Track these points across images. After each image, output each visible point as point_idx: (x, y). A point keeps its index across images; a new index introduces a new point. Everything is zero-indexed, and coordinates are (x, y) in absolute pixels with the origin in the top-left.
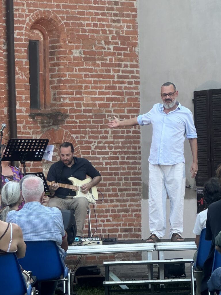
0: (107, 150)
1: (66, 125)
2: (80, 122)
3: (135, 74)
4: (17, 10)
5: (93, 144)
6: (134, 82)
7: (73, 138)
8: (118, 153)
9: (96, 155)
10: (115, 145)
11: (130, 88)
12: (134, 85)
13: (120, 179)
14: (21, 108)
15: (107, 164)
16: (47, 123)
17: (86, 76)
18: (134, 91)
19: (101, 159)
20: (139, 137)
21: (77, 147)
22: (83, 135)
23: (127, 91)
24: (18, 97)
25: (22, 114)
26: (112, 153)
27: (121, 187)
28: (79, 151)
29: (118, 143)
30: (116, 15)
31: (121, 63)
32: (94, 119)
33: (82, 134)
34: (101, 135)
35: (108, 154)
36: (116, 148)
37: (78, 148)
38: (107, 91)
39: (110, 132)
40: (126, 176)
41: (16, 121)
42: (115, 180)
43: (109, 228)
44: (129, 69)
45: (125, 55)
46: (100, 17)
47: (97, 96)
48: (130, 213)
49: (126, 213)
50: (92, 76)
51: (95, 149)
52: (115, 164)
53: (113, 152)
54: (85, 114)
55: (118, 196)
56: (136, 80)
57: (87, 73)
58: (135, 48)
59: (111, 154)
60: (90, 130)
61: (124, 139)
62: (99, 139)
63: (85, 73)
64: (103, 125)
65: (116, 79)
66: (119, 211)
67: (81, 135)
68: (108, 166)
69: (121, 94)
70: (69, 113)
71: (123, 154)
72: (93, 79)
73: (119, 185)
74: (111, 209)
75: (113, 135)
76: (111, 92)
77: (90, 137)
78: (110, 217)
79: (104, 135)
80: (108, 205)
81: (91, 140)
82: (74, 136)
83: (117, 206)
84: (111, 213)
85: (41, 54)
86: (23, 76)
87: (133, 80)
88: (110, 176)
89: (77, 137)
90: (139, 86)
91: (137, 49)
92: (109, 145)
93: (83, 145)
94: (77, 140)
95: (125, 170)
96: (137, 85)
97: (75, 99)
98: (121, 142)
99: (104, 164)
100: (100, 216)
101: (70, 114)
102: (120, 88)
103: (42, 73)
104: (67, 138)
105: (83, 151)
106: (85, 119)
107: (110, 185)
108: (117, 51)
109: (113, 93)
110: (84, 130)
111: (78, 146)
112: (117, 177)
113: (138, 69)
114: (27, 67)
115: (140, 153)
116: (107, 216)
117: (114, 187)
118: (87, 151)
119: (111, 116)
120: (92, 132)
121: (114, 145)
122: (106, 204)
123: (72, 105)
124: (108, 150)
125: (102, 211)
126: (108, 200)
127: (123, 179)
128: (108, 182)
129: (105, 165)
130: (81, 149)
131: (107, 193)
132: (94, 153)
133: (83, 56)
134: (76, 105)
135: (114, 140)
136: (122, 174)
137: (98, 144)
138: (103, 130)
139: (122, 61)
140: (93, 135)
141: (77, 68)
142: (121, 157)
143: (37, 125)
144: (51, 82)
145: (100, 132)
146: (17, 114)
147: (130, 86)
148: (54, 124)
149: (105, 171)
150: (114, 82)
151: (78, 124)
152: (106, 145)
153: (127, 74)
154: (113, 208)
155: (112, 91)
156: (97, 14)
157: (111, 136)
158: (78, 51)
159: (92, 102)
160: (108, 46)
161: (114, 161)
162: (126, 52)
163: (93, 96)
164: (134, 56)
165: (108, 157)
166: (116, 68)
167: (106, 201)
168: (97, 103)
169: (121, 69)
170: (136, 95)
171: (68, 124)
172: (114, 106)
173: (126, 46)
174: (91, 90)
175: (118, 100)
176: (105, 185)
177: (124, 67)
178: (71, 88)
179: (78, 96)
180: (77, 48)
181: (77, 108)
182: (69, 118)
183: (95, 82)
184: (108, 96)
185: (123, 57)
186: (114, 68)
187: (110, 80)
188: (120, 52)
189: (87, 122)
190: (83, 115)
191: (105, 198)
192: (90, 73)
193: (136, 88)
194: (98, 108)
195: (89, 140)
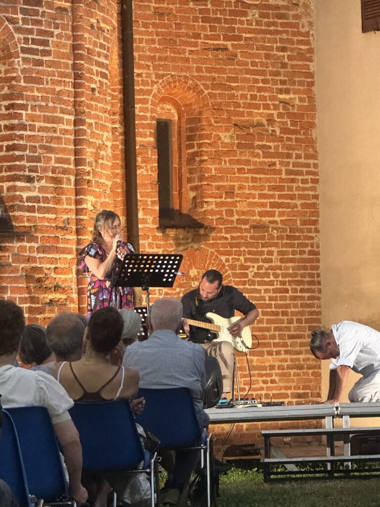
0: (272, 278)
1: (211, 242)
2: (232, 238)
3: (312, 169)
4: (139, 75)
5: (251, 269)
6: (310, 181)
7: (222, 261)
8: (287, 284)
9: (255, 285)
10: (284, 271)
11: (304, 189)
12: (310, 185)
13: (290, 322)
14: (145, 217)
15: (271, 299)
16: (183, 239)
17: (240, 171)
18: (311, 193)
19: (263, 291)
20: (318, 261)
21: (227, 274)
22: (236, 257)
23: (301, 193)
24: (141, 201)
25: (147, 225)
26: (279, 283)
27: (292, 333)
28: (231, 280)
29: (287, 268)
30: (283, 82)
31: (291, 152)
32: (252, 234)
33: (235, 255)
34: (263, 257)
35: (273, 285)
36: (284, 276)
37: (228, 276)
38: (271, 193)
39: (275, 253)
40: (299, 317)
41: (138, 236)
42: (282, 322)
43: (274, 392)
44: (302, 160)
45: (297, 140)
46: (261, 85)
47: (256, 200)
48: (305, 371)
49: (299, 371)
50: (250, 171)
51: (253, 277)
52: (282, 298)
53: (281, 282)
54: (239, 226)
55: (287, 346)
56: (313, 177)
57: (242, 166)
58: (311, 130)
59: (277, 285)
60: (246, 250)
61: (296, 263)
62: (259, 262)
63: (239, 167)
64: (266, 242)
65: (284, 176)
66: (288, 367)
67: (234, 257)
68: (273, 302)
69: (292, 197)
70: (216, 224)
71: (294, 284)
72: (250, 176)
73: (289, 329)
74: (277, 364)
75: (280, 257)
76: (277, 195)
77: (246, 260)
78: (276, 375)
79: (268, 257)
80: (273, 359)
81: (249, 264)
82: (223, 258)
83: (286, 360)
84: (277, 371)
85: (174, 140)
86: (148, 172)
87: (309, 177)
88: (276, 317)
89: (227, 260)
90: (317, 185)
91: (314, 133)
92: (274, 271)
93: (236, 272)
94: (227, 264)
95: (298, 308)
96: (315, 185)
97: (223, 204)
98: (292, 267)
99: (267, 298)
100: (262, 375)
101: (217, 226)
102: (290, 189)
103: (176, 167)
104: (213, 262)
105: (236, 279)
106: (239, 234)
107: (276, 329)
108: (285, 134)
109: (280, 197)
110: (238, 249)
111: (230, 272)
112: (285, 318)
113: (316, 161)
114: (154, 157)
115: (319, 283)
116: (271, 375)
117: (281, 333)
118: (243, 279)
119: (276, 230)
120: (250, 253)
121: (282, 272)
122: (270, 357)
123: (220, 213)
124: (273, 279)
125: (264, 368)
126: (273, 351)
127: (295, 321)
128: (273, 326)
129: (269, 300)
130: (233, 278)
131: (272, 341)
132: (253, 283)
133: (236, 142)
134: (226, 213)
135: (282, 264)
136: (293, 314)
137: (258, 269)
138: (265, 249)
139: (294, 149)
140: (250, 256)
141: (227, 159)
142: (292, 289)
143: (169, 242)
144: (190, 180)
145: (262, 253)
146: (140, 226)
147: (304, 186)
148: (193, 241)
149: (268, 310)
150: (281, 180)
151: (230, 241)
152: (270, 271)
153: (300, 169)
154: (280, 364)
155: (279, 193)
156: (256, 81)
157: (277, 259)
158: (228, 134)
159: (250, 209)
160: (272, 127)
161: (281, 294)
162: (299, 136)
163: (251, 200)
164: (311, 143)
165: (273, 289)
166: (284, 160)
167: (270, 353)
168: (257, 209)
169: (291, 161)
170: (313, 199)
171: (214, 241)
172: (281, 214)
173: (298, 128)
174: (247, 191)
175: (288, 206)
176: (268, 330)
177: (296, 158)
178: (218, 188)
179: (229, 200)
180: (227, 130)
181: (228, 218)
182: (216, 231)
183: (254, 180)
184: (272, 200)
185: (294, 143)
186: (281, 160)
187: (275, 176)
188: (289, 136)
189: (242, 238)
190: (236, 228)
191: (269, 349)
192: (245, 167)
193: (313, 189)
194: (258, 218)
195: (245, 264)
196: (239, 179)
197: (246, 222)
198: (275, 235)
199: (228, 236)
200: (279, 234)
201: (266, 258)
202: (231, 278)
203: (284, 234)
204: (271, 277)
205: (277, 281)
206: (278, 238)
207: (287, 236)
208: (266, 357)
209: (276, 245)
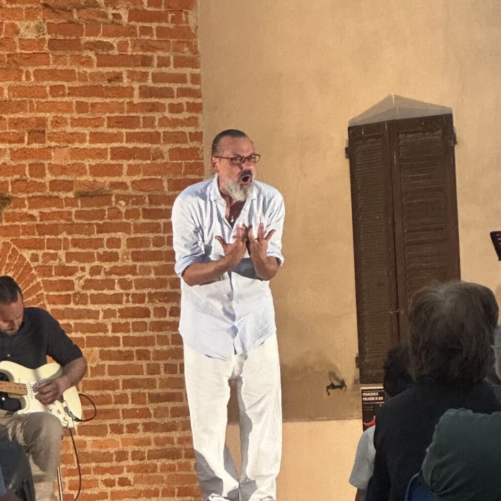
0: (118, 290)
1: (5, 223)
2: (43, 216)
3: (189, 85)
5: (79, 274)
6: (185, 107)
7: (25, 259)
8: (147, 299)
9: (86, 304)
10: (139, 277)
11: (175, 123)
12: (185, 115)
13: (153, 370)
15: (116, 328)
17: (55, 91)
18: (188, 130)
19: (101, 315)
21: (35, 283)
22: (52, 251)
23: (169, 129)
26: (131, 299)
27: (158, 390)
28: (42, 294)
29: (147, 270)
31: (149, 54)
32: (79, 208)
33: (49, 248)
34: (101, 251)
35: (120, 303)
36: (140, 284)
37: (37, 288)
38: (115, 130)
39: (124, 243)
40: (170, 361)
42: (138, 370)
44: (171, 69)
45: (160, 31)
47: (87, 145)
48: (183, 460)
49: (171, 462)
50: (73, 92)
51: (83, 288)
52: (137, 327)
53: (134, 295)
54: (55, 194)
55: (149, 416)
56: (191, 100)
57: (59, 83)
58: (186, 13)
59: (128, 301)
60: (70, 238)
61: (162, 259)
62: (93, 261)
63: (52, 83)
64: (105, 223)
65: (137, 100)
66: (152, 455)
67: (46, 251)
68: (120, 335)
69: (153, 138)
70: (12, 192)
71: (160, 301)
72: (74, 100)
73: (151, 384)
74: (130, 449)
75: (131, 250)
76: (125, 134)
77: (70, 257)
78: (129, 471)
79: (109, 250)
80: (123, 439)
81: (74, 264)
82: (27, 254)
83: (147, 442)
84: (131, 462)
87: (184, 100)
88: (127, 362)
89: (35, 258)
90: (200, 116)
91: (192, 19)
93: (51, 279)
94: (33, 265)
95: (167, 344)
96: (194, 115)
97: (25, 154)
98: (155, 268)
99: (110, 327)
100: (104, 471)
101: (14, 195)
102: (149, 122)
104: (7, 261)
105: (51, 293)
106: (54, 209)
107: (127, 384)
108: (138, 21)
109: (131, 138)
110: (53, 237)
111: (39, 280)
112: (144, 363)
113: (197, 71)
116: (120, 470)
117: (136, 391)
118: (64, 293)
119: (124, 200)
120: (76, 243)
121: (135, 277)
122: (118, 438)
123: (19, 169)
124: (121, 291)
125: (107, 457)
126: (122, 425)
127: (162, 369)
128: (121, 378)
129: (113, 331)
130: (45, 290)
131: (119, 406)
132: (82, 299)
133: (47, 37)
134: (30, 170)
135: (136, 263)
136: (159, 355)
137: (91, 274)
138: (105, 236)
139: (154, 49)
140: (77, 250)
141: (31, 70)
142: (156, 309)
145: (98, 243)
147: (175, 116)
149: (113, 348)
150: (132, 106)
151: (38, 222)
152: (113, 277)
153: (167, 85)
154: (136, 448)
155: (128, 130)
157: (127, 254)
158: (32, 24)
159: (74, 161)
160: (114, 8)
161: (135, 320)
162: (164, 25)
163: (77, 145)
164: (186, 36)
165: (120, 310)
166: (137, 69)
167: (117, 429)
168: (88, 163)
169: (150, 70)
170: (192, 140)
171: (10, 223)
172: (132, 170)
173: (163, 9)
174: (69, 129)
175: (144, 154)
176: (113, 386)
177: (159, 66)
178: (15, 123)
179: (35, 146)
180: (30, 15)
181: (34, 179)
182: (12, 205)
183: (81, 107)
184: (116, 145)
185: (155, 38)
186: (131, 69)
187: (121, 100)
188: (146, 25)
189: (60, 215)
190: (50, 197)
191: (114, 421)
192: (66, 84)
193: (192, 122)
194: (91, 179)
195: (67, 265)
196: (53, 107)
197: (67, 186)
198: (123, 210)
199: (35, 212)
200: (130, 207)
201: (106, 252)
202: (42, 291)
203: (140, 208)
204: (117, 287)
205: (127, 295)
206: (129, 214)
207: (144, 210)
208: (109, 436)
209: (125, 228)
